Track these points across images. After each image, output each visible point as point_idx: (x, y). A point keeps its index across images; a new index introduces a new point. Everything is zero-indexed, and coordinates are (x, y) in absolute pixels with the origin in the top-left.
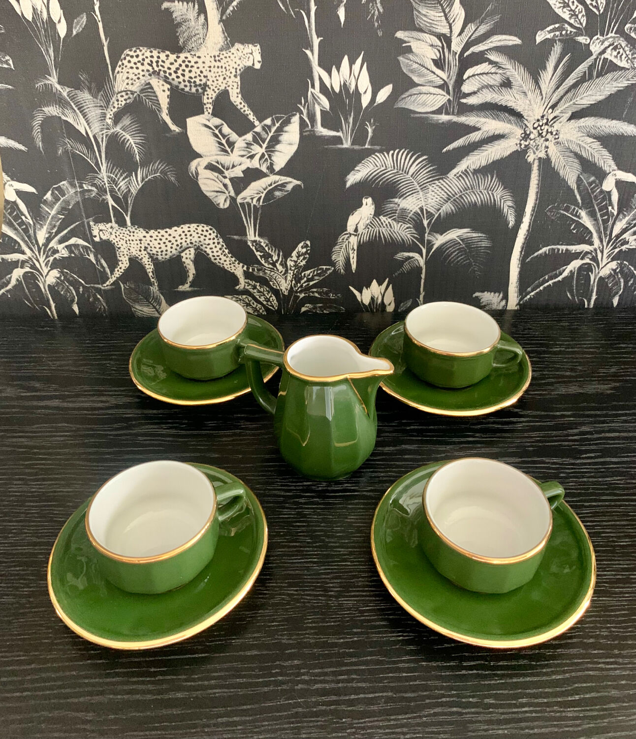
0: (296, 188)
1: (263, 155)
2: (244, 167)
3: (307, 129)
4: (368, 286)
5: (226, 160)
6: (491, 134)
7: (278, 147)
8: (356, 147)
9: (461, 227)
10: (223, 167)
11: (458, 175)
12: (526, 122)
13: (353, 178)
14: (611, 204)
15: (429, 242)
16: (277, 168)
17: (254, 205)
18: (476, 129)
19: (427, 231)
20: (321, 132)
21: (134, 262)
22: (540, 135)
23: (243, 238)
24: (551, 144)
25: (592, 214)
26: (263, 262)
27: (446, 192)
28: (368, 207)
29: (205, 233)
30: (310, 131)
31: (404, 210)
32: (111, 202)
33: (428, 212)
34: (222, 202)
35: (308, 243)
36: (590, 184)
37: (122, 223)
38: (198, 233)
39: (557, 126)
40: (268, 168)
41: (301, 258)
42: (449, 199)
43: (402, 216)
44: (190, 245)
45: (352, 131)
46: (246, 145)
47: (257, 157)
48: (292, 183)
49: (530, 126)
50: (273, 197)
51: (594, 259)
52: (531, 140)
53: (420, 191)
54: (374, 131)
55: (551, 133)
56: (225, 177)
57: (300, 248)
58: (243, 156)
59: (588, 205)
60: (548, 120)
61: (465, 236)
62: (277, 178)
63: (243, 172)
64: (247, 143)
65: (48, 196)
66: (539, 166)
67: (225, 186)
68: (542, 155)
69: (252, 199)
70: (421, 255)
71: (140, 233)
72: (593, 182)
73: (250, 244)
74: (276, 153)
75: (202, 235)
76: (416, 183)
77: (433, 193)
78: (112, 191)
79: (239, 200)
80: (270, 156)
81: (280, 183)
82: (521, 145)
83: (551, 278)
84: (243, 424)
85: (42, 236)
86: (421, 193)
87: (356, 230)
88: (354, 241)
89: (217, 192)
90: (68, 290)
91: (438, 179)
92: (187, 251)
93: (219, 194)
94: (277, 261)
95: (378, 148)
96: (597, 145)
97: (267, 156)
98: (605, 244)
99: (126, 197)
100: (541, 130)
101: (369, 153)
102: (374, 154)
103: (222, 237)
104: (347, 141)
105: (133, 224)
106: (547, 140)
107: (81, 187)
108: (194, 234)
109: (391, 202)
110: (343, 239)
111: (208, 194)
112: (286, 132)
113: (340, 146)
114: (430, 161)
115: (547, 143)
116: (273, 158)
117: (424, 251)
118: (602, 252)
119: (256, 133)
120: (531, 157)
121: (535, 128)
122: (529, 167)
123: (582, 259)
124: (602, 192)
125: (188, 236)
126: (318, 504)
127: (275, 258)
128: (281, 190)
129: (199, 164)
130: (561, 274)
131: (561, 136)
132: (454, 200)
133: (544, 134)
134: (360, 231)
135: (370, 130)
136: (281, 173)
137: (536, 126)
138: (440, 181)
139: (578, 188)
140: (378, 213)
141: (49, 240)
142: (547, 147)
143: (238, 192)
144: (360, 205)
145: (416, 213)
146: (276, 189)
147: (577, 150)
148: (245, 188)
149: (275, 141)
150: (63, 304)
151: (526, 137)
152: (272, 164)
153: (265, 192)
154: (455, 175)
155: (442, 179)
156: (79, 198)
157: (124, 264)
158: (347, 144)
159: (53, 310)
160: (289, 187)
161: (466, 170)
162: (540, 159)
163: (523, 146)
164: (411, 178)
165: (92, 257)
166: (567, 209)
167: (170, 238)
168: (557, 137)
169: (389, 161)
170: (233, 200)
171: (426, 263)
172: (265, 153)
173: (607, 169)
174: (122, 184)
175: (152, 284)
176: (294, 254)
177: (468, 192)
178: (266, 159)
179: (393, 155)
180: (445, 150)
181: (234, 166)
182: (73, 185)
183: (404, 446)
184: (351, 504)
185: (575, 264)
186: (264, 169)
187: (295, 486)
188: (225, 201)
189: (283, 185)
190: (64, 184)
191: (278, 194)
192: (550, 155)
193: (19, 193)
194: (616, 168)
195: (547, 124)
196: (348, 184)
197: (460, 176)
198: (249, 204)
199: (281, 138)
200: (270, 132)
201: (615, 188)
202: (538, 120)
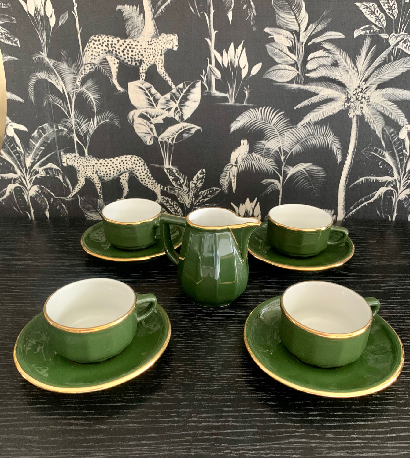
0: (198, 131)
1: (176, 109)
2: (164, 117)
3: (206, 91)
4: (243, 203)
5: (152, 111)
6: (325, 98)
7: (187, 103)
8: (238, 104)
9: (306, 162)
10: (150, 116)
11: (304, 126)
12: (348, 90)
13: (235, 126)
14: (405, 148)
15: (285, 172)
16: (185, 118)
17: (170, 143)
18: (315, 94)
19: (284, 164)
20: (215, 94)
21: (88, 181)
22: (357, 99)
23: (162, 166)
24: (365, 106)
25: (393, 155)
26: (174, 183)
27: (296, 137)
28: (244, 145)
29: (136, 162)
30: (208, 93)
31: (268, 149)
32: (76, 139)
33: (284, 151)
34: (149, 141)
35: (204, 171)
36: (391, 134)
37: (82, 154)
38: (131, 162)
39: (368, 93)
40: (179, 118)
41: (199, 181)
42: (298, 142)
43: (267, 154)
44: (126, 170)
45: (235, 93)
46: (165, 102)
47: (173, 110)
49: (351, 93)
50: (182, 138)
51: (395, 187)
52: (352, 102)
53: (279, 136)
54: (249, 94)
55: (365, 98)
56: (151, 123)
57: (199, 175)
58: (163, 109)
59: (389, 148)
60: (362, 89)
61: (308, 169)
62: (185, 124)
63: (163, 120)
64: (167, 100)
65: (35, 134)
66: (357, 120)
67: (151, 129)
68: (359, 113)
69: (168, 139)
70: (279, 181)
71: (94, 161)
72: (393, 132)
73: (165, 170)
74: (185, 107)
75: (134, 163)
76: (276, 130)
77: (287, 138)
78: (77, 131)
79: (160, 140)
80: (181, 109)
81: (187, 128)
82: (345, 105)
83: (366, 200)
84: (156, 276)
85: (29, 161)
86: (279, 137)
87: (236, 163)
88: (234, 170)
89: (146, 133)
90: (43, 201)
91: (291, 128)
92: (124, 175)
93: (147, 135)
94: (183, 183)
95: (251, 105)
96: (395, 107)
97: (179, 109)
98: (402, 176)
99: (85, 135)
100: (358, 96)
101: (246, 109)
102: (249, 109)
103: (148, 165)
104: (231, 101)
105: (89, 154)
106: (362, 103)
107: (57, 128)
108: (129, 163)
109: (260, 143)
110: (227, 169)
111: (139, 135)
112: (192, 93)
113: (227, 103)
114: (286, 115)
115: (362, 105)
116: (183, 111)
117: (281, 178)
118: (400, 182)
119: (172, 93)
120: (351, 115)
121: (354, 95)
122: (350, 121)
123: (387, 187)
124: (399, 139)
125: (125, 164)
126: (206, 319)
127: (182, 181)
128: (188, 133)
129: (134, 114)
130: (373, 197)
131: (371, 100)
132: (302, 143)
133: (360, 99)
134: (239, 163)
135: (247, 93)
136: (188, 121)
137: (354, 93)
138: (292, 129)
139: (383, 136)
140: (251, 150)
141: (33, 164)
142: (362, 108)
143: (159, 134)
144: (239, 145)
145: (276, 151)
146: (184, 132)
147: (382, 110)
148: (164, 131)
149: (185, 99)
150: (39, 210)
151: (348, 100)
152: (182, 115)
153: (177, 134)
154: (302, 126)
155: (293, 128)
156: (55, 136)
157: (82, 182)
158: (231, 102)
159: (32, 215)
160: (193, 131)
161: (309, 122)
162: (357, 115)
163: (346, 107)
164: (273, 127)
165: (61, 178)
166: (376, 151)
167: (113, 165)
168: (368, 101)
169: (259, 115)
170: (156, 139)
171: (283, 187)
172: (178, 108)
173: (401, 123)
174: (84, 127)
175: (99, 197)
176: (195, 178)
177: (310, 137)
178: (179, 112)
179: (261, 110)
180: (295, 108)
181: (157, 116)
182: (52, 126)
183: (267, 290)
184: (230, 320)
185: (382, 190)
186: (177, 118)
187: (191, 310)
188: (151, 140)
189: (189, 130)
190: (46, 125)
191: (185, 135)
192: (364, 113)
193: (17, 131)
194: (407, 123)
195: (361, 92)
196: (232, 130)
197: (305, 126)
198: (166, 142)
199: (189, 97)
200: (182, 93)
201: (407, 137)
202: (356, 89)
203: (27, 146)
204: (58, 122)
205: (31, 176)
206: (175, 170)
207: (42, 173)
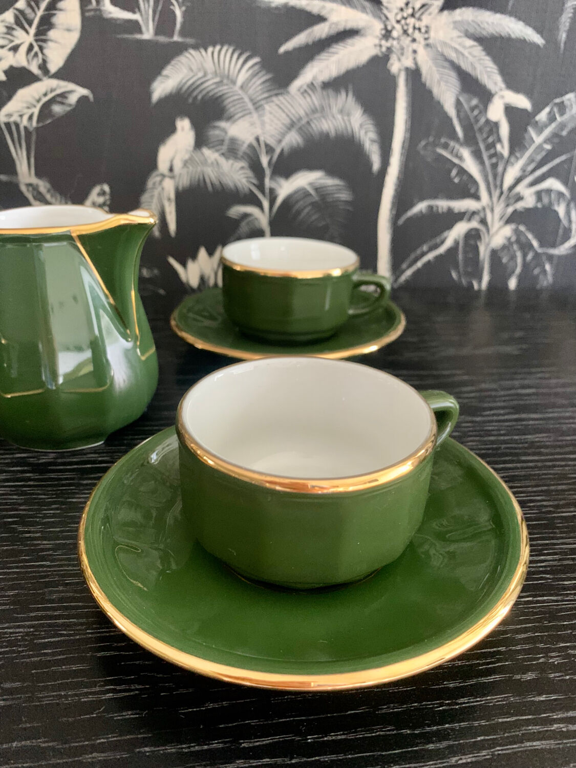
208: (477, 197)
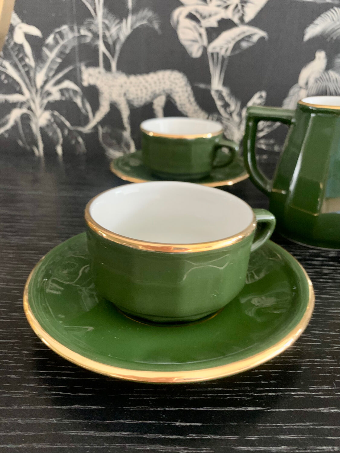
2: (218, 17)
5: (204, 9)
10: (201, 15)
16: (247, 19)
32: (102, 48)
34: (195, 52)
47: (231, 8)
48: (258, 34)
56: (201, 26)
58: (219, 6)
65: (50, 40)
67: (200, 35)
69: (221, 49)
71: (122, 78)
78: (104, 37)
79: (210, 50)
85: (40, 78)
87: (307, 84)
90: (55, 132)
99: (115, 43)
102: (332, 8)
107: (79, 31)
128: (248, 41)
129: (180, 14)
141: (46, 82)
146: (243, 40)
152: (243, 15)
156: (75, 43)
157: (104, 109)
159: (40, 151)
160: (255, 39)
167: (147, 85)
170: (205, 49)
174: (114, 30)
181: (210, 16)
182: (72, 29)
186: (236, 20)
189: (250, 36)
191: (244, 45)
196: (307, 37)
198: (218, 54)
203: (39, 57)
204: (80, 24)
205: (43, 98)
206: (225, 92)
207: (56, 96)
208: (21, 93)
